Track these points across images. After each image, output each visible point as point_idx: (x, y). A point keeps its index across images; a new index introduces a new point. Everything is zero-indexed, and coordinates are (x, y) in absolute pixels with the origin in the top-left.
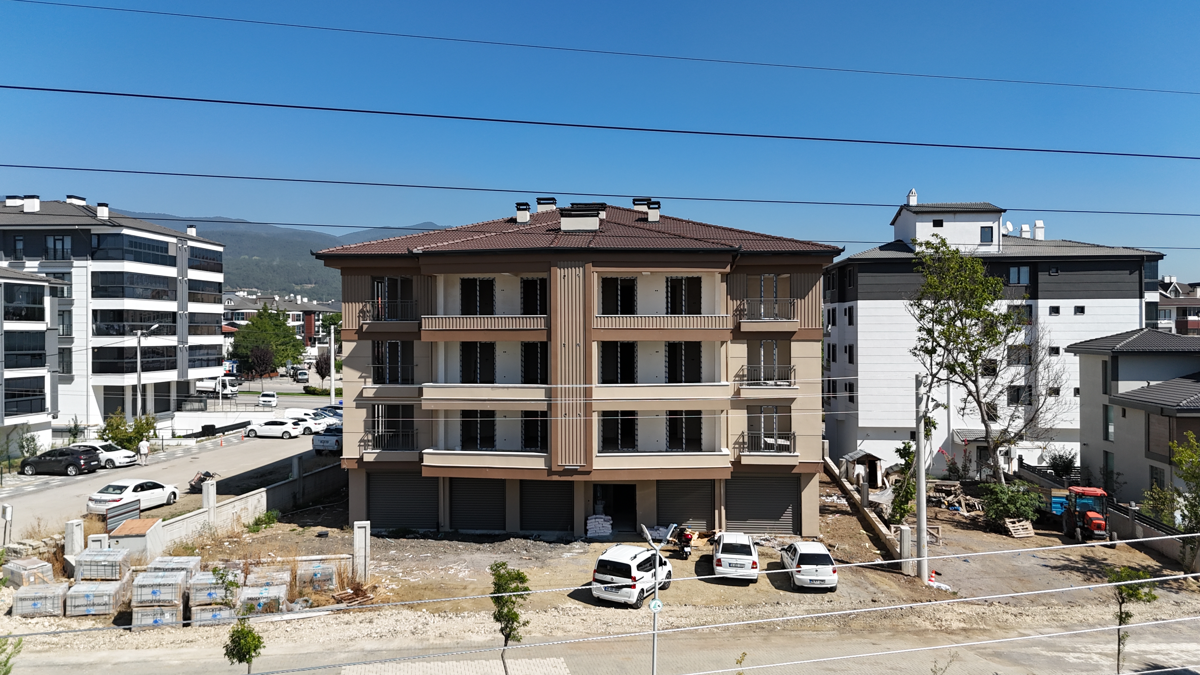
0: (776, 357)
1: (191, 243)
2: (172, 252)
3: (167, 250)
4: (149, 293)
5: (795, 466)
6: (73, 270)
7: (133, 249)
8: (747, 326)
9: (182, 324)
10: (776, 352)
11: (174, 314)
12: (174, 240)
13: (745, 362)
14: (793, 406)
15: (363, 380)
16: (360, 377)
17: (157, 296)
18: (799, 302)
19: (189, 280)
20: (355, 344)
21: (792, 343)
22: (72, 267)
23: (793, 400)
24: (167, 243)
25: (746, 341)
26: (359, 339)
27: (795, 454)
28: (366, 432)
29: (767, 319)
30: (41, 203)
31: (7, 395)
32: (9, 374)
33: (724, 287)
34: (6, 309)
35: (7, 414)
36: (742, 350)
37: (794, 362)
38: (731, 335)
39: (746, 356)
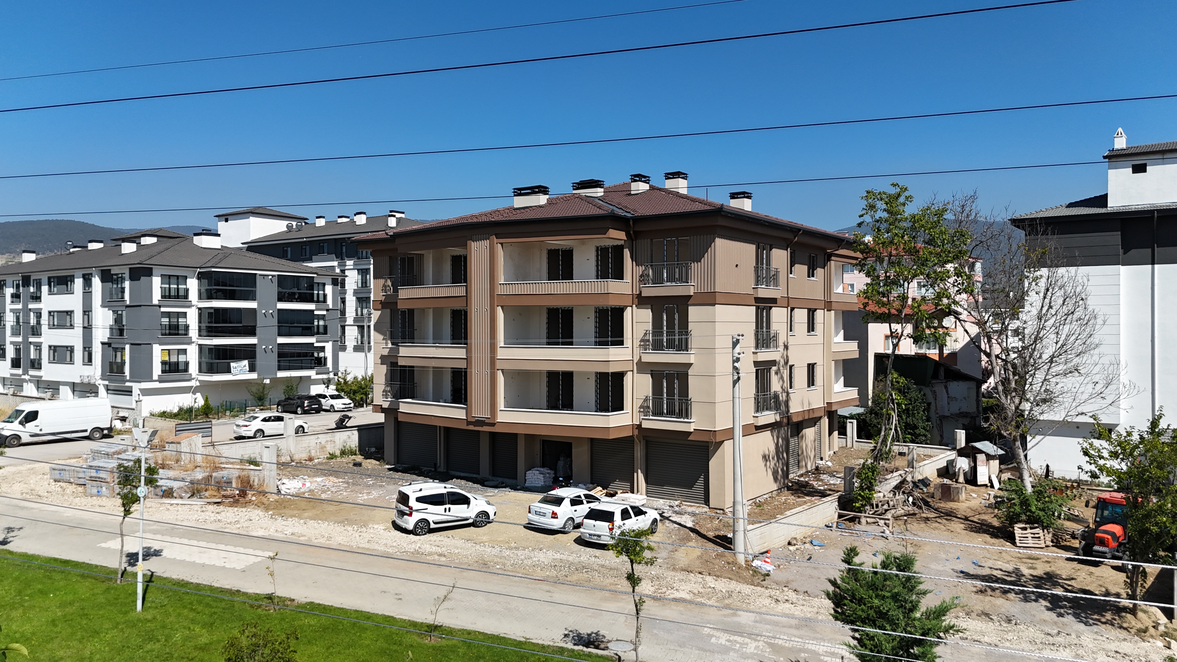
0: (676, 322)
5: (691, 433)
8: (650, 291)
10: (676, 316)
13: (650, 327)
14: (690, 372)
15: (384, 342)
16: (384, 339)
18: (694, 266)
20: (380, 312)
21: (690, 307)
23: (690, 365)
25: (650, 306)
26: (383, 308)
27: (691, 421)
28: (387, 385)
29: (669, 284)
30: (367, 218)
31: (280, 355)
32: (281, 340)
33: (627, 253)
34: (279, 293)
35: (280, 369)
36: (646, 315)
37: (691, 326)
38: (636, 301)
39: (651, 321)
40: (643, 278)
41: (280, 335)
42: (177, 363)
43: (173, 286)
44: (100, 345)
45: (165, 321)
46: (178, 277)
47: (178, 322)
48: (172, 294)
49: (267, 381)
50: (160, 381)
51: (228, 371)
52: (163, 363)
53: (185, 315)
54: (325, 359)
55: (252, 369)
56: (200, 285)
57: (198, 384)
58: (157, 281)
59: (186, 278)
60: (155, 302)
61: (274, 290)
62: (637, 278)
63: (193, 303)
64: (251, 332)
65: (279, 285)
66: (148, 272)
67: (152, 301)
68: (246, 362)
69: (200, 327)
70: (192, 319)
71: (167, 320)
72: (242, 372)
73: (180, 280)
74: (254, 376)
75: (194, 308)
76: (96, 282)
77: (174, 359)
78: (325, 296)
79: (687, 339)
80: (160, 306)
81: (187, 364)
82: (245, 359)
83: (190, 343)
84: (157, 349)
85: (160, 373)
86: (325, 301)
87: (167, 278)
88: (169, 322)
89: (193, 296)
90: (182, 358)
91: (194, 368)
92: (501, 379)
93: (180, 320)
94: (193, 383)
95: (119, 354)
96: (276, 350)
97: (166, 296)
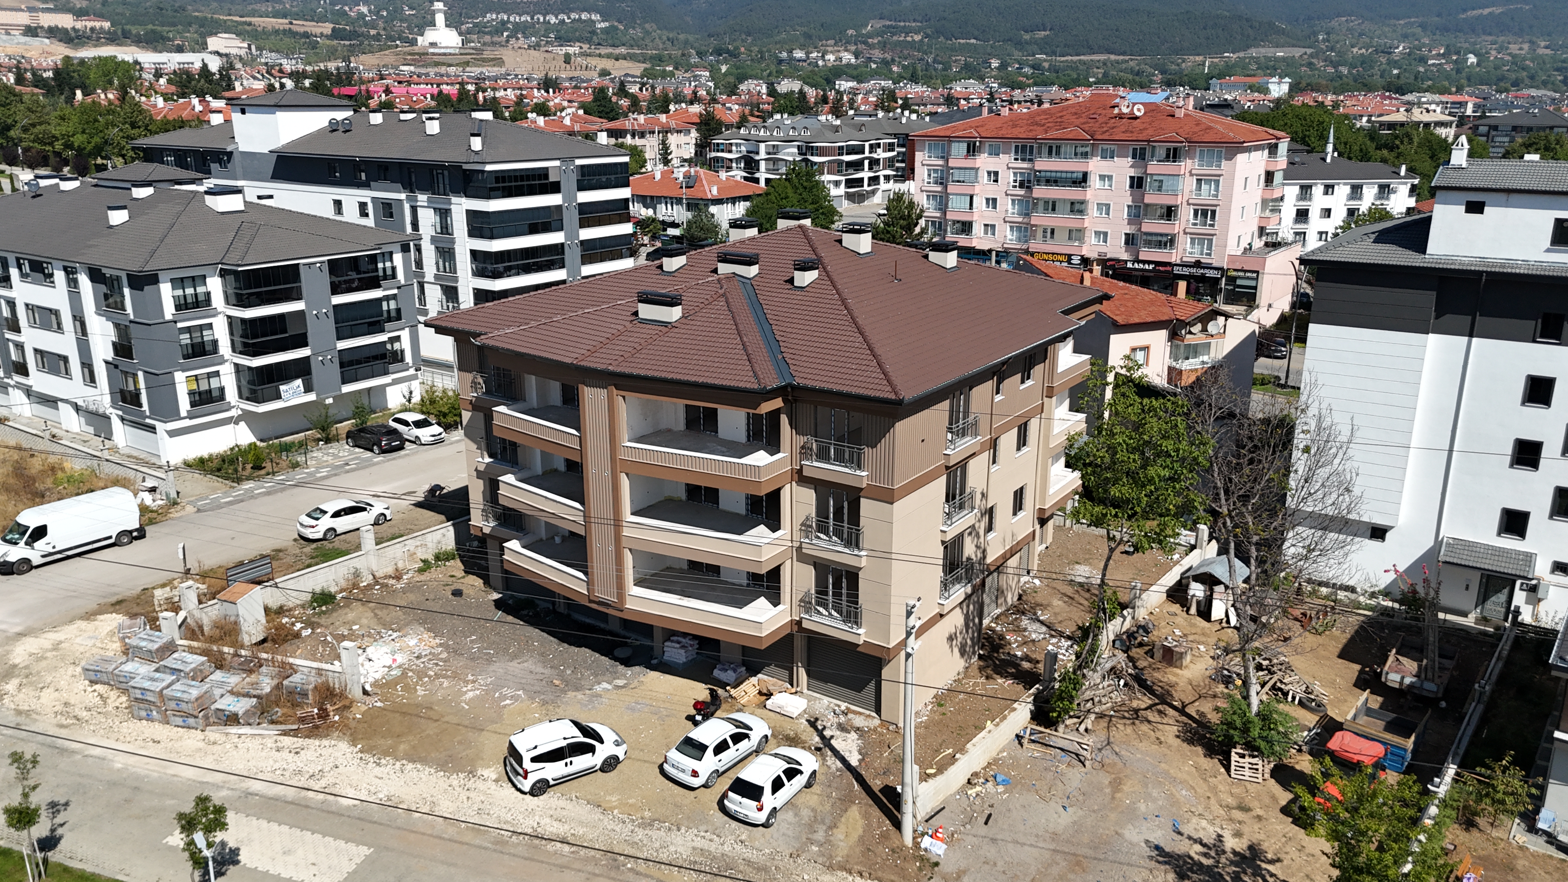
0: (846, 512)
1: (579, 162)
2: (552, 178)
3: (546, 176)
4: (526, 228)
6: (452, 207)
7: (501, 185)
8: (813, 471)
9: (572, 255)
10: (846, 505)
11: (562, 244)
12: (557, 163)
13: (813, 511)
14: (861, 578)
15: (480, 452)
16: (478, 450)
17: (534, 229)
18: (868, 451)
19: (580, 204)
20: (470, 414)
21: (862, 500)
22: (450, 204)
23: (860, 569)
24: (547, 169)
25: (813, 488)
27: (861, 631)
29: (837, 465)
31: (342, 365)
32: (342, 345)
33: (784, 420)
34: (332, 284)
35: (345, 382)
36: (809, 496)
37: (863, 521)
38: (796, 476)
39: (814, 503)
40: (805, 452)
41: (339, 338)
42: (210, 391)
43: (190, 291)
44: (104, 364)
45: (185, 339)
46: (193, 278)
47: (202, 336)
48: (189, 300)
49: (330, 401)
50: (191, 417)
51: (278, 397)
52: (191, 393)
53: (210, 326)
54: (402, 351)
55: (308, 389)
56: (225, 285)
57: (240, 412)
58: (167, 292)
59: (204, 277)
60: (168, 316)
61: (325, 279)
62: (797, 449)
63: (219, 310)
64: (301, 341)
65: (331, 273)
66: (153, 279)
67: (163, 317)
68: (299, 382)
69: (232, 342)
70: (221, 333)
71: (188, 336)
72: (295, 394)
73: (197, 281)
74: (312, 397)
75: (221, 316)
76: (84, 281)
77: (204, 386)
78: (394, 269)
79: (858, 536)
80: (175, 322)
81: (222, 390)
82: (297, 377)
83: (222, 361)
84: (180, 377)
85: (188, 407)
86: (394, 276)
87: (180, 283)
88: (191, 338)
89: (218, 300)
90: (214, 383)
91: (231, 394)
92: (628, 559)
93: (205, 333)
94: (234, 413)
95: (130, 380)
96: (336, 361)
97: (181, 306)
